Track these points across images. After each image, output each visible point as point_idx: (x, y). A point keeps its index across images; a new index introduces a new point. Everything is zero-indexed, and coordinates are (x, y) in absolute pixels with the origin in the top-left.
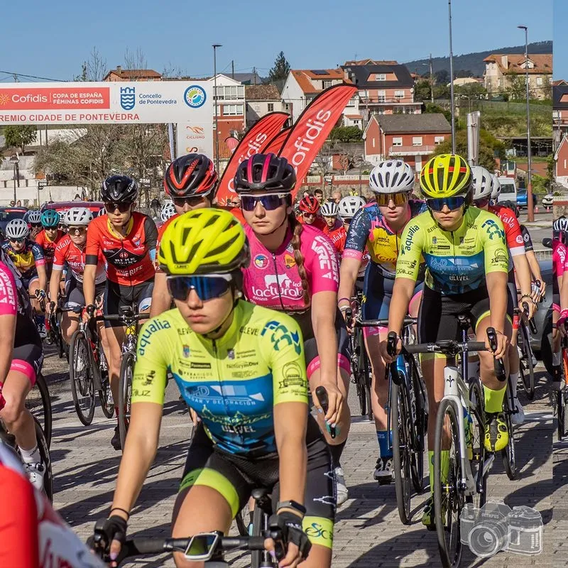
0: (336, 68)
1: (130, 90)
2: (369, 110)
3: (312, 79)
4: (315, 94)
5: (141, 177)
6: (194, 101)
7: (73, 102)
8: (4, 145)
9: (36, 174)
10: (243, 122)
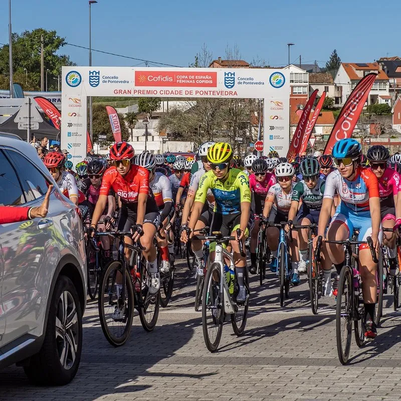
0: (373, 62)
1: (231, 74)
2: (396, 92)
3: (357, 70)
4: (358, 80)
5: (235, 136)
6: (277, 83)
7: (191, 81)
8: (138, 111)
9: (160, 133)
10: (307, 99)
